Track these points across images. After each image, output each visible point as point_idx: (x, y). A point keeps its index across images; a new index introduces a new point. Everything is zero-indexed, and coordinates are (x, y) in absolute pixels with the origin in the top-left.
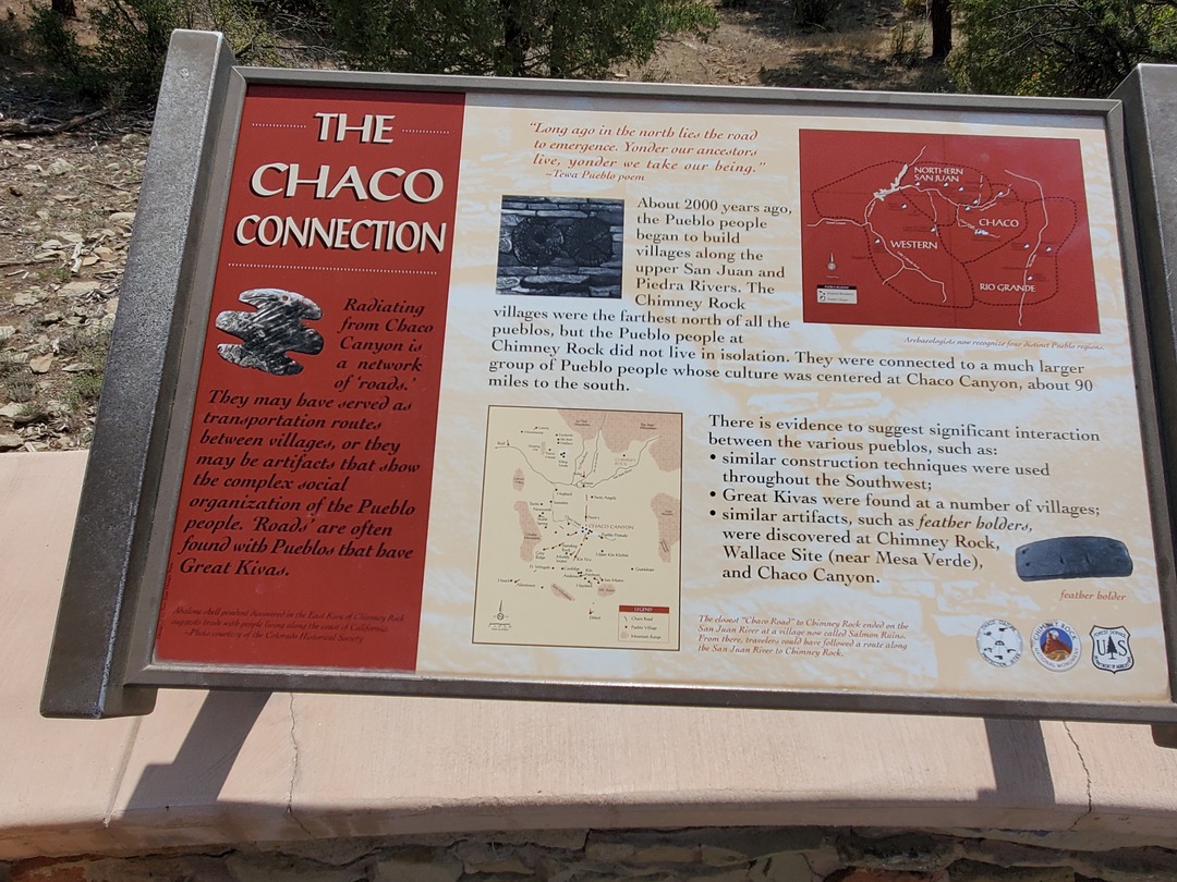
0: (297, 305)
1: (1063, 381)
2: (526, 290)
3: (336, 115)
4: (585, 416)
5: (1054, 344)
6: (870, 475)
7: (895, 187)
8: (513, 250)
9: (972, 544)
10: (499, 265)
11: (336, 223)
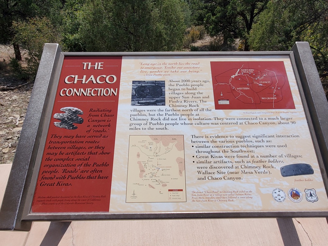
0: (76, 111)
1: (287, 122)
2: (140, 104)
3: (88, 63)
4: (157, 137)
5: (284, 112)
6: (237, 149)
7: (236, 75)
8: (135, 95)
9: (268, 167)
10: (132, 98)
11: (88, 90)
